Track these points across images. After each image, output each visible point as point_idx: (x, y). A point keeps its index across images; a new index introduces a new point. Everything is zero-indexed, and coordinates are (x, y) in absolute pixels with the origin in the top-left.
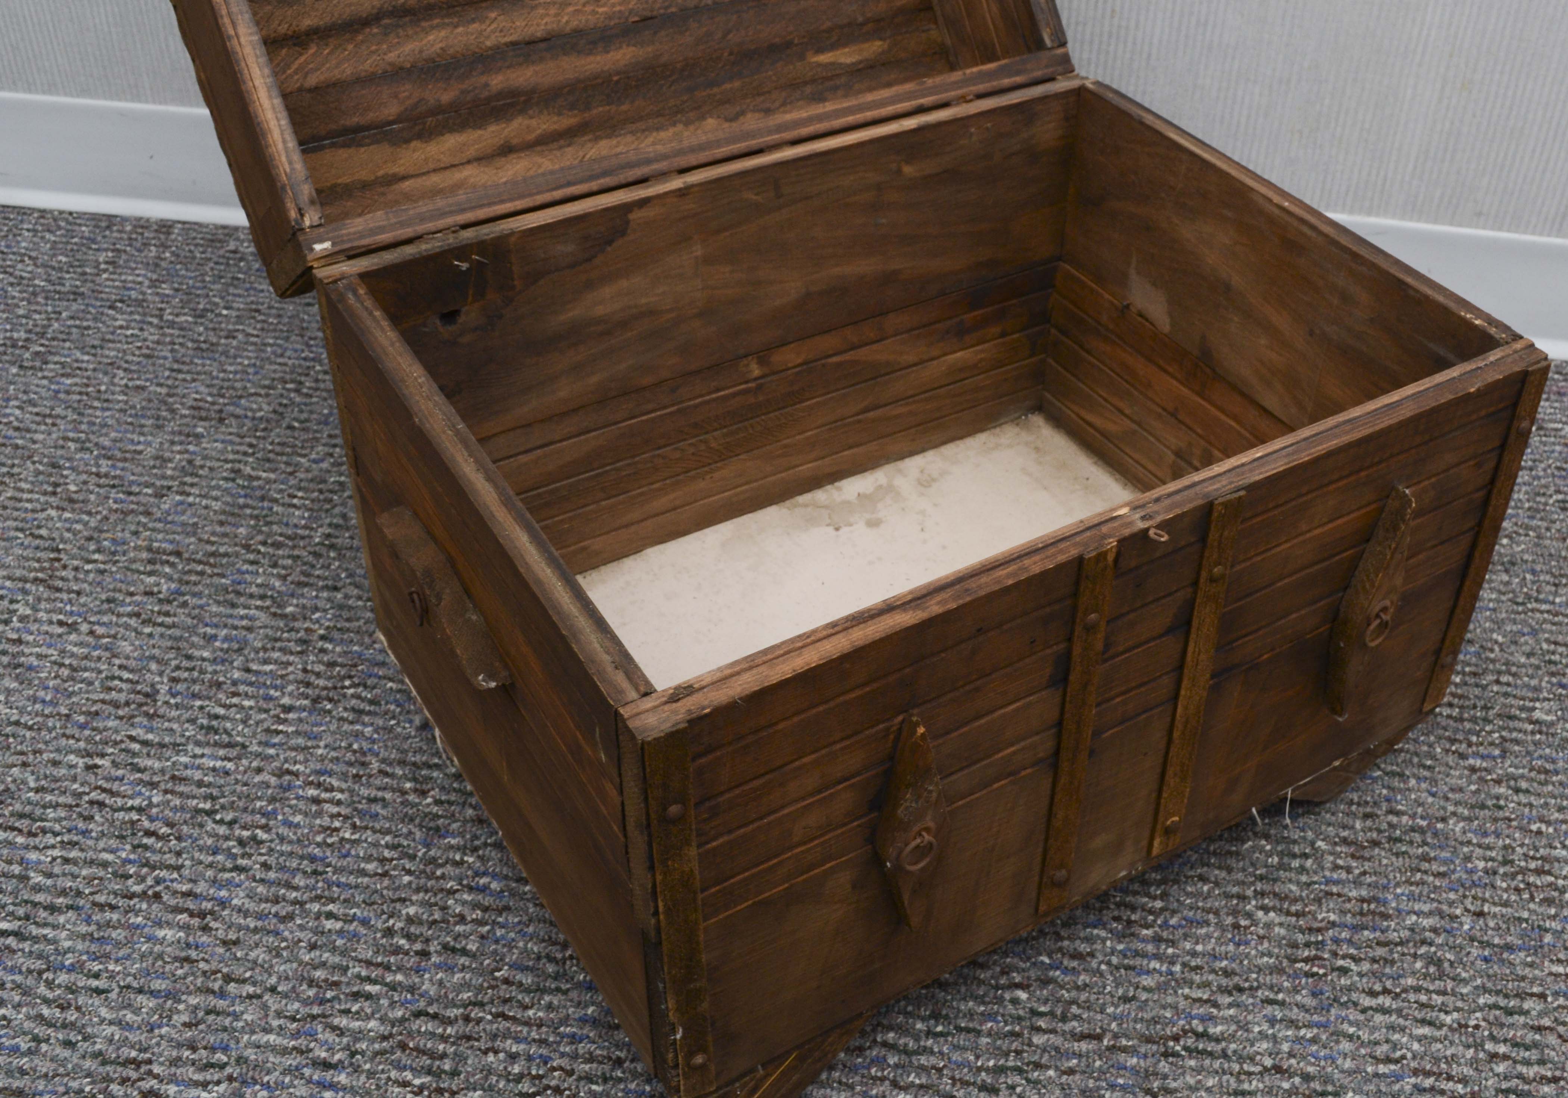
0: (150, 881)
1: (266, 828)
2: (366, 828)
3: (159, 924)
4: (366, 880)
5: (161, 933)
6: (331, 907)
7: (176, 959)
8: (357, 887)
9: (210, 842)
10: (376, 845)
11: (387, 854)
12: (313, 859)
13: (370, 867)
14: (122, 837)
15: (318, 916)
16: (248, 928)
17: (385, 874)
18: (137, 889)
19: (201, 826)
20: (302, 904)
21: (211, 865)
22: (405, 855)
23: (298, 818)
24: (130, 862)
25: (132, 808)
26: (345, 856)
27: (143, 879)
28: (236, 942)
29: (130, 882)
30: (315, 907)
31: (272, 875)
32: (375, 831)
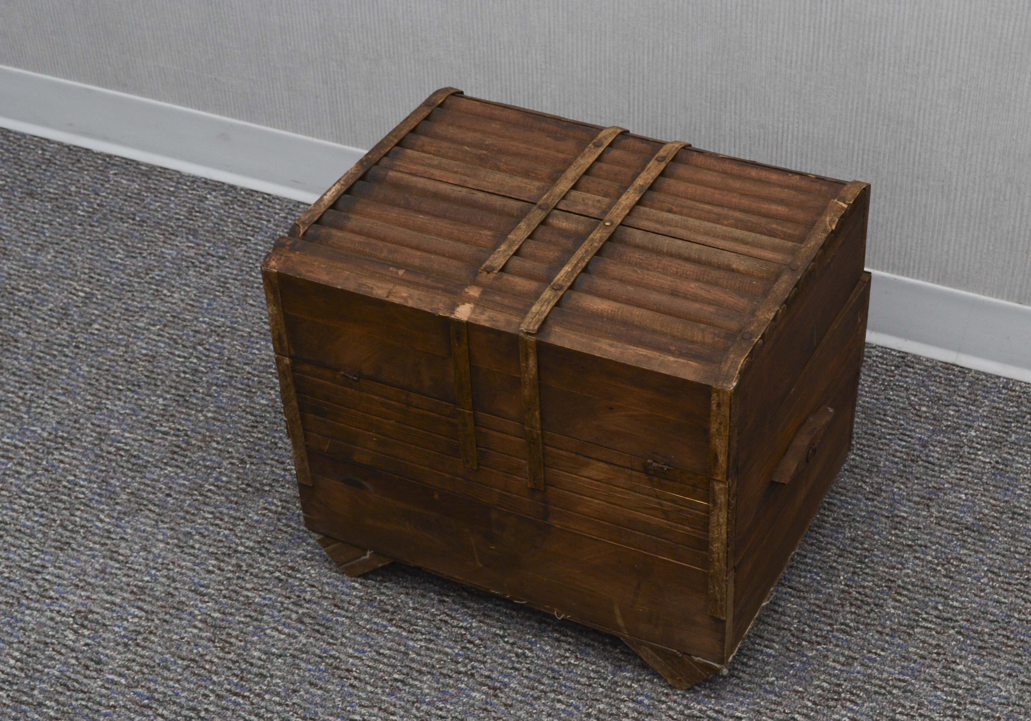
0: (469, 667)
1: (530, 650)
2: (583, 659)
3: (473, 690)
4: (580, 686)
5: (474, 694)
6: (560, 697)
7: (480, 708)
8: (575, 689)
9: (501, 652)
10: (587, 669)
11: (592, 675)
12: (553, 670)
13: (583, 680)
14: (456, 642)
15: (553, 700)
16: (517, 700)
17: (590, 685)
18: (462, 669)
19: (497, 643)
20: (545, 693)
21: (500, 664)
22: (601, 677)
23: (548, 648)
24: (460, 655)
25: (462, 627)
26: (570, 672)
27: (466, 666)
28: (511, 706)
29: (459, 665)
30: (552, 695)
31: (532, 675)
32: (587, 662)
